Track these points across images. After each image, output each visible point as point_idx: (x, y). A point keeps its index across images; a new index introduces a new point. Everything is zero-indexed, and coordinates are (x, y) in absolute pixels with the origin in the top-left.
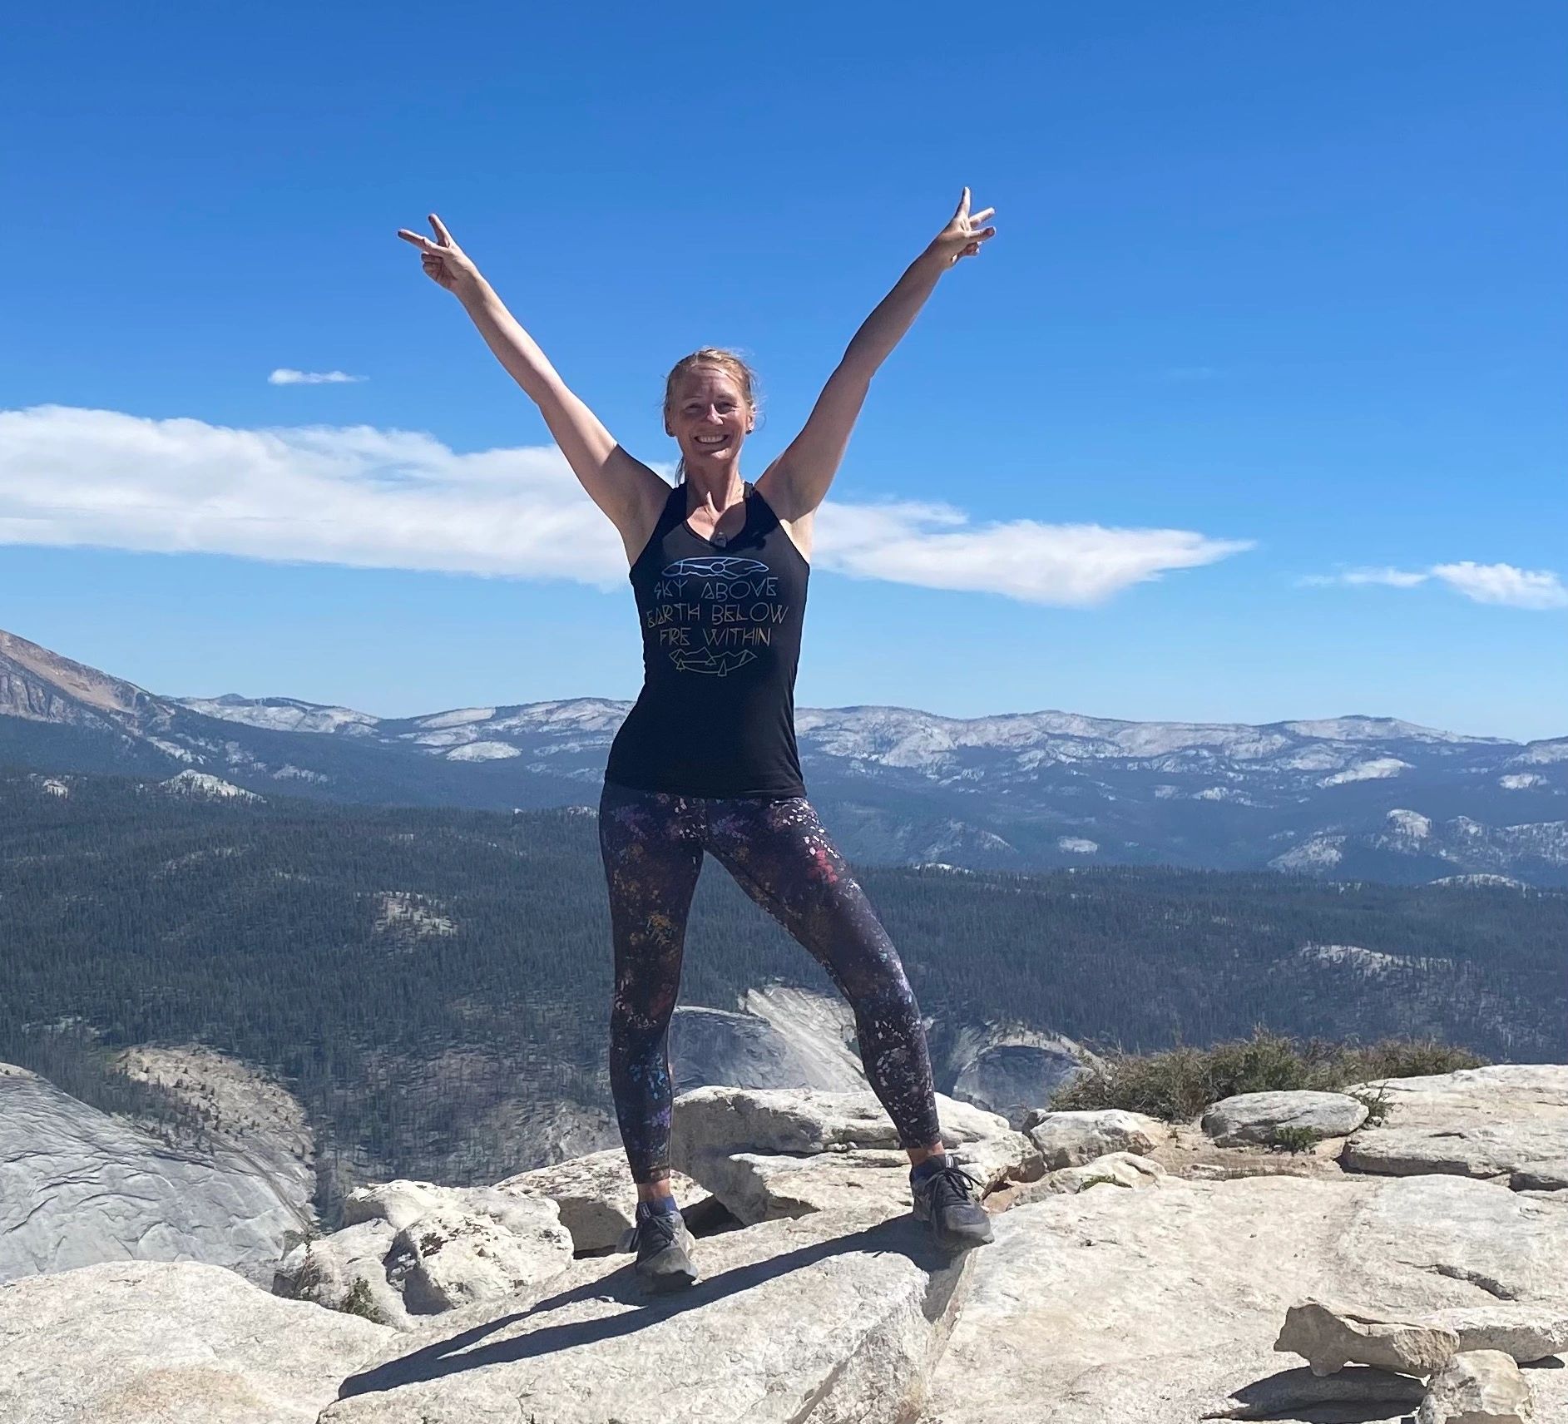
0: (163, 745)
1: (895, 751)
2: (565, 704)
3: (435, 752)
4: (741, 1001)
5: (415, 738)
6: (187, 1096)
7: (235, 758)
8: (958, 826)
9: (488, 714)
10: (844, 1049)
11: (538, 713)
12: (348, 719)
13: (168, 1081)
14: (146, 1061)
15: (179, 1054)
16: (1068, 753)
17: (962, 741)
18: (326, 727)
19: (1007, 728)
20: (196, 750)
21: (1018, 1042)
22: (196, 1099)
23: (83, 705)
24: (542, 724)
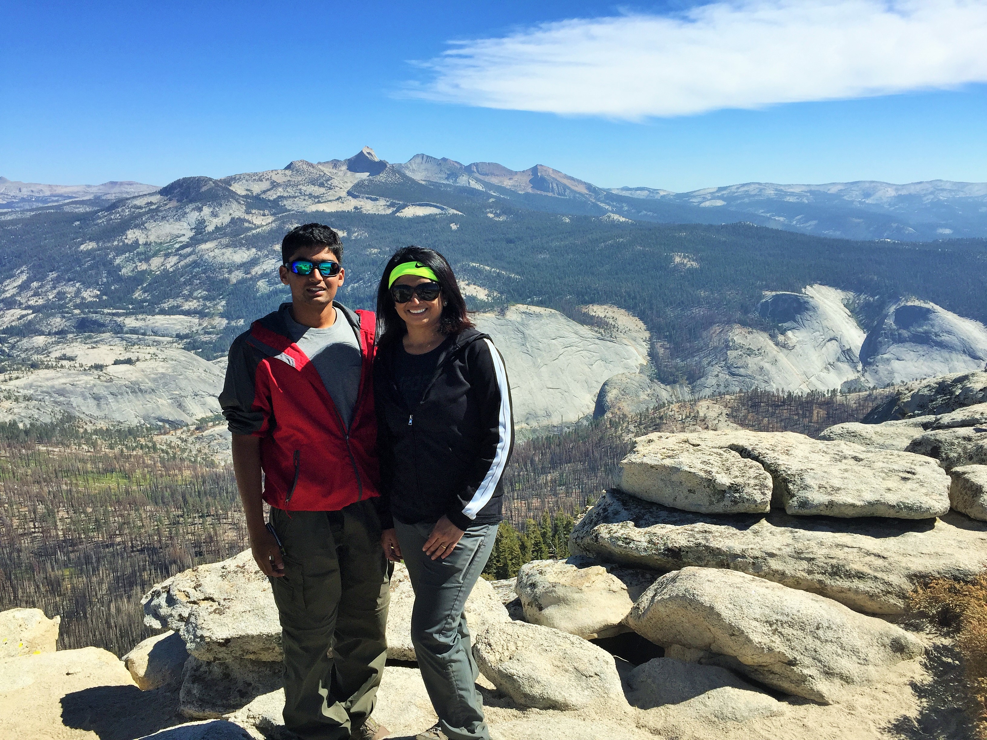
0: (602, 205)
1: (872, 198)
2: (743, 185)
3: (695, 204)
4: (803, 290)
5: (690, 199)
6: (608, 320)
7: (626, 208)
8: (896, 225)
9: (715, 190)
10: (842, 306)
11: (734, 189)
12: (665, 193)
13: (602, 315)
14: (595, 309)
15: (605, 307)
16: (943, 197)
17: (900, 193)
18: (657, 197)
19: (918, 187)
20: (613, 206)
21: (912, 304)
22: (611, 321)
23: (575, 192)
24: (735, 193)
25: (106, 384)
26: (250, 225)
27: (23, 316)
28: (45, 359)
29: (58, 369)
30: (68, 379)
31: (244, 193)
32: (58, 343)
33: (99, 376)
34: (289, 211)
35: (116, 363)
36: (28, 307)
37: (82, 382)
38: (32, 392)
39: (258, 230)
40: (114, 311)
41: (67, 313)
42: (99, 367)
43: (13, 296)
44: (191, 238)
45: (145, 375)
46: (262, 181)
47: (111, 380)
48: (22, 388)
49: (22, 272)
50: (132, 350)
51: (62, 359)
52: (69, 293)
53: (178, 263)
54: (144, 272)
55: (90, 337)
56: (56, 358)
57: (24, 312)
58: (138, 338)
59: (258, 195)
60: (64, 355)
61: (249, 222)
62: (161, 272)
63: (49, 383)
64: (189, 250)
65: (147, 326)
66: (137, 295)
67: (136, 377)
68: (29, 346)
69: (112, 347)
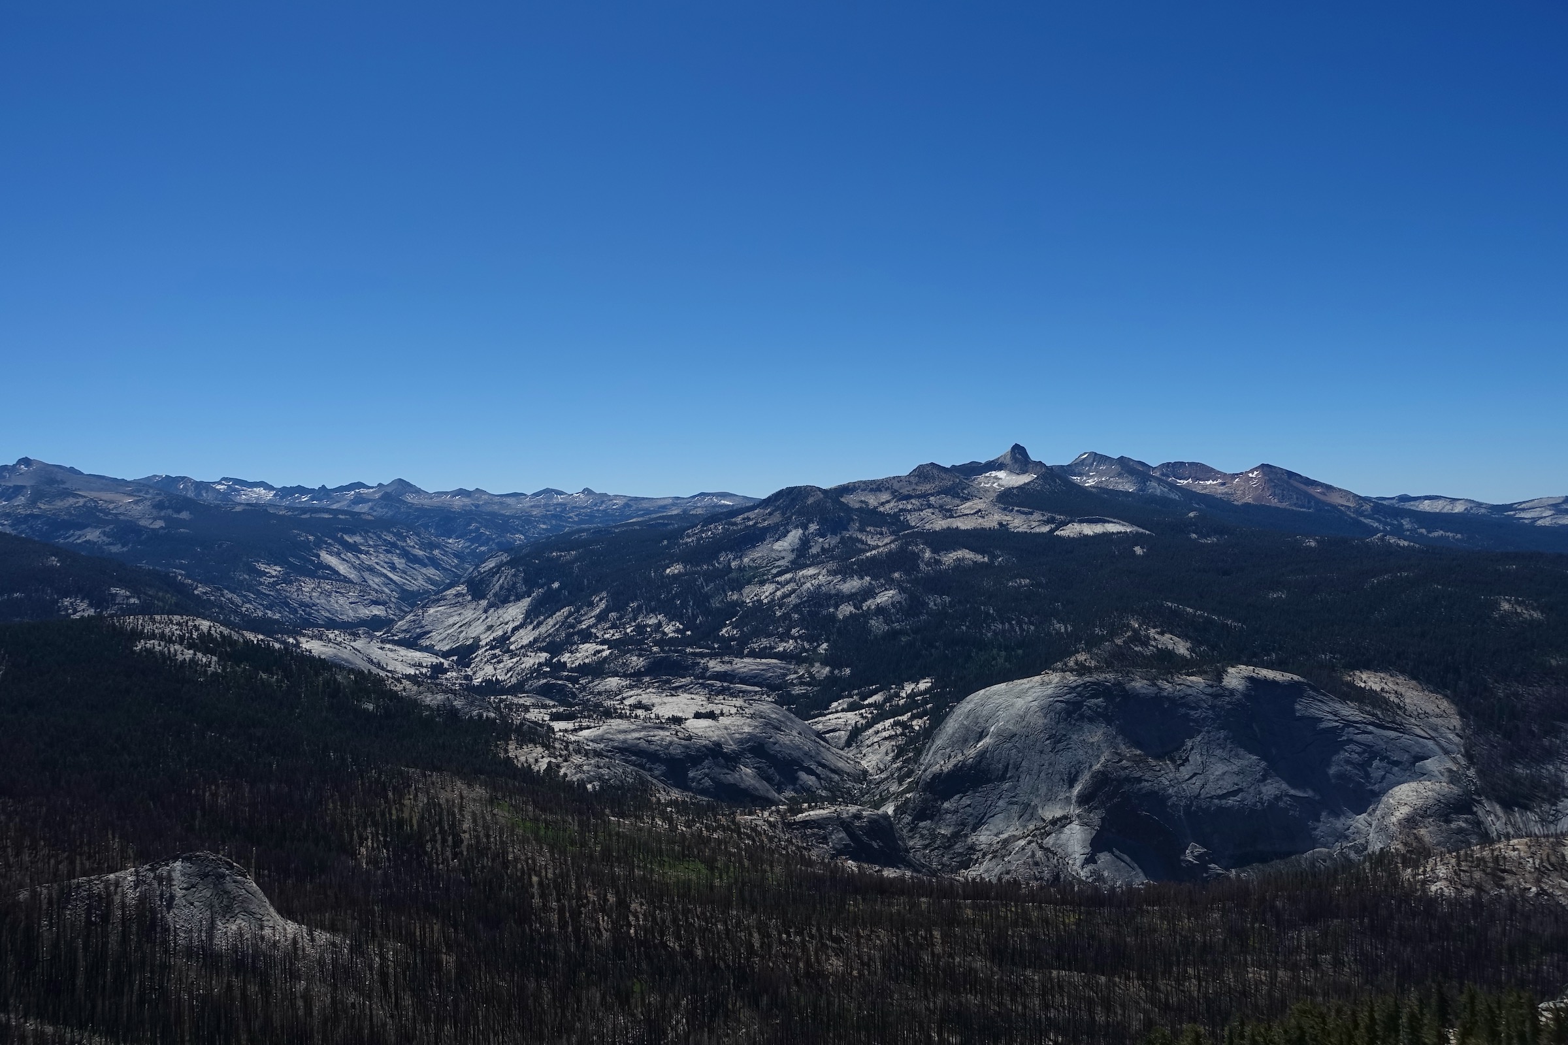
0: (1367, 522)
3: (1526, 521)
5: (1515, 515)
6: (1387, 695)
7: (1408, 527)
9: (1560, 501)
12: (1471, 505)
13: (1377, 687)
14: (1364, 676)
15: (1382, 675)
18: (1459, 510)
20: (1386, 524)
22: (1393, 698)
23: (1324, 504)
25: (683, 742)
26: (863, 547)
27: (599, 652)
28: (618, 706)
29: (632, 720)
30: (642, 733)
31: (857, 506)
32: (631, 687)
33: (677, 732)
34: (913, 527)
35: (698, 716)
36: (603, 642)
37: (657, 738)
38: (602, 746)
39: (873, 552)
40: (698, 650)
41: (646, 651)
42: (677, 720)
43: (590, 627)
44: (792, 562)
45: (728, 734)
46: (881, 491)
47: (690, 738)
48: (592, 741)
49: (601, 600)
50: (716, 701)
51: (640, 708)
52: (650, 626)
53: (774, 593)
54: (735, 604)
55: (668, 682)
56: (630, 705)
57: (600, 647)
58: (722, 686)
59: (876, 508)
60: (640, 702)
61: (862, 542)
62: (754, 605)
63: (621, 737)
64: (788, 576)
65: (733, 671)
66: (724, 630)
67: (718, 736)
68: (601, 688)
69: (693, 696)
